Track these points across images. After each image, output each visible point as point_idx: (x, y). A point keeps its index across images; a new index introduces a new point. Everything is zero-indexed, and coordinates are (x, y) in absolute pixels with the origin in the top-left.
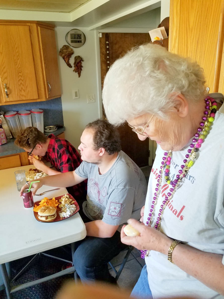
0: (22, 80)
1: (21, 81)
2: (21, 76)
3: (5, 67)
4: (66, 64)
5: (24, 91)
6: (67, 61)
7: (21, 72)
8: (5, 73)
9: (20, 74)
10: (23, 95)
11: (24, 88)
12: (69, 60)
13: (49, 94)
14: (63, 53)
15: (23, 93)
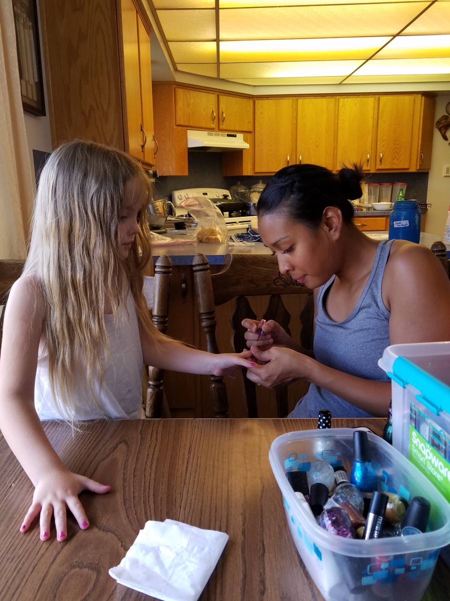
0: (398, 149)
1: (396, 150)
2: (397, 145)
3: (384, 136)
4: (441, 137)
5: (397, 159)
6: (443, 132)
7: (397, 141)
8: (383, 141)
9: (397, 142)
10: (395, 164)
11: (397, 157)
12: (445, 131)
13: (420, 165)
14: (441, 124)
15: (396, 161)
